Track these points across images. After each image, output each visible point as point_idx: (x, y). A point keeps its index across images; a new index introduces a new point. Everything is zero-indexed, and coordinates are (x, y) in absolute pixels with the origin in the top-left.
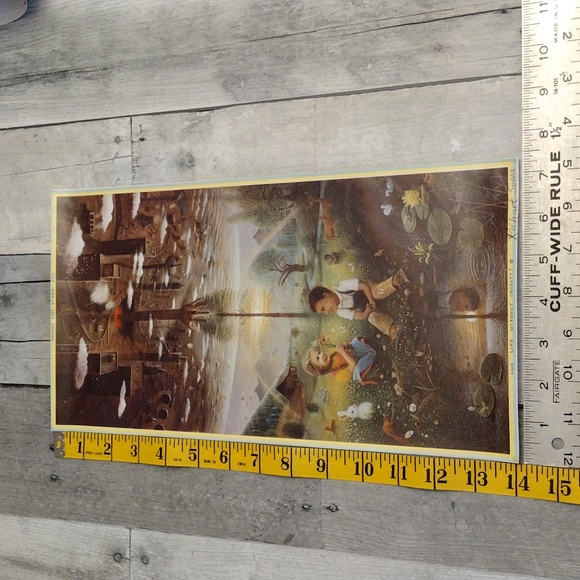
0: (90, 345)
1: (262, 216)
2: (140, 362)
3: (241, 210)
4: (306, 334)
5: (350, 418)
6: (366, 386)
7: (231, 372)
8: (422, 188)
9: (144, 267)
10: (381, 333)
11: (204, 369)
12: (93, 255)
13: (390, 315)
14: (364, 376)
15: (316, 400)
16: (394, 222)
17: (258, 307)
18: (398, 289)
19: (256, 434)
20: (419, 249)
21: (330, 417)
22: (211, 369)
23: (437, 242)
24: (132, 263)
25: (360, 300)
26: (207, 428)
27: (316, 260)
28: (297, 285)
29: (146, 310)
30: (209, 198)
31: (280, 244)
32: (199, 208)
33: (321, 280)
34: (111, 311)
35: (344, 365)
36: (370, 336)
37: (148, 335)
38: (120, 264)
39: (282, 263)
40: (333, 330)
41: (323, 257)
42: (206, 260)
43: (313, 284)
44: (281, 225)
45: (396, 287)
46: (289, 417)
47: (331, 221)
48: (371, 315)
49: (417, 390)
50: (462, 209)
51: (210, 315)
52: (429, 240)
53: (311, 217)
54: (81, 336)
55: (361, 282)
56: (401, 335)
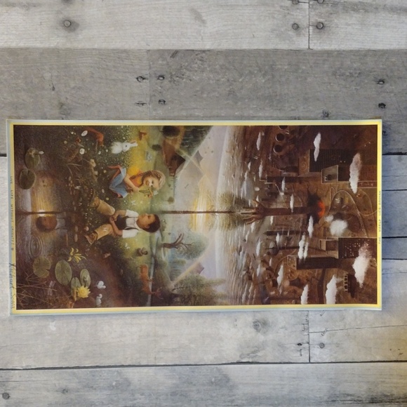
0: (348, 188)
1: (198, 283)
2: (302, 175)
3: (214, 289)
4: (162, 199)
5: (128, 142)
6: (116, 164)
7: (222, 170)
8: (76, 299)
9: (298, 247)
10: (106, 201)
11: (245, 172)
12: (345, 258)
13: (98, 213)
14: (118, 172)
15: (155, 153)
16: (96, 277)
17: (200, 219)
18: (93, 231)
19: (201, 127)
20: (78, 258)
21: (143, 142)
22: (239, 172)
23: (65, 262)
24: (309, 252)
25: (121, 223)
26: (242, 129)
27: (154, 251)
28: (169, 234)
29: (296, 215)
30: (241, 298)
31: (183, 262)
32: (250, 291)
33: (150, 238)
34: (328, 214)
35: (132, 178)
36: (114, 199)
37: (294, 197)
38: (321, 251)
39: (181, 249)
40: (141, 202)
41: (149, 253)
42: (244, 253)
43: (157, 234)
44: (182, 276)
45: (95, 233)
46: (175, 141)
47: (143, 278)
48: (113, 213)
49: (79, 163)
50: (48, 284)
51: (240, 212)
52: (71, 263)
53: (158, 281)
54: (356, 195)
55: (121, 236)
56: (91, 200)
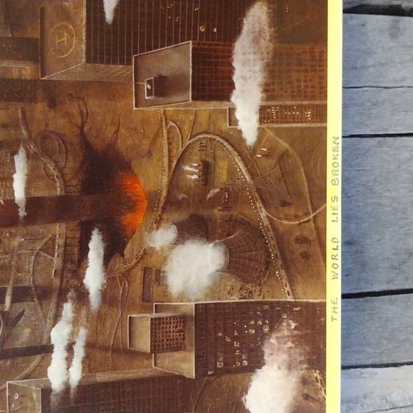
0: (226, 126)
2: (56, 75)
9: (48, 349)
12: (218, 373)
29: (38, 228)
34: (159, 222)
37: (29, 156)
38: (134, 354)
54: (254, 150)
